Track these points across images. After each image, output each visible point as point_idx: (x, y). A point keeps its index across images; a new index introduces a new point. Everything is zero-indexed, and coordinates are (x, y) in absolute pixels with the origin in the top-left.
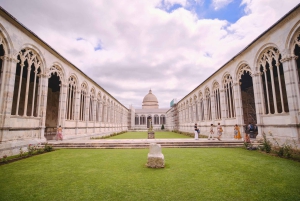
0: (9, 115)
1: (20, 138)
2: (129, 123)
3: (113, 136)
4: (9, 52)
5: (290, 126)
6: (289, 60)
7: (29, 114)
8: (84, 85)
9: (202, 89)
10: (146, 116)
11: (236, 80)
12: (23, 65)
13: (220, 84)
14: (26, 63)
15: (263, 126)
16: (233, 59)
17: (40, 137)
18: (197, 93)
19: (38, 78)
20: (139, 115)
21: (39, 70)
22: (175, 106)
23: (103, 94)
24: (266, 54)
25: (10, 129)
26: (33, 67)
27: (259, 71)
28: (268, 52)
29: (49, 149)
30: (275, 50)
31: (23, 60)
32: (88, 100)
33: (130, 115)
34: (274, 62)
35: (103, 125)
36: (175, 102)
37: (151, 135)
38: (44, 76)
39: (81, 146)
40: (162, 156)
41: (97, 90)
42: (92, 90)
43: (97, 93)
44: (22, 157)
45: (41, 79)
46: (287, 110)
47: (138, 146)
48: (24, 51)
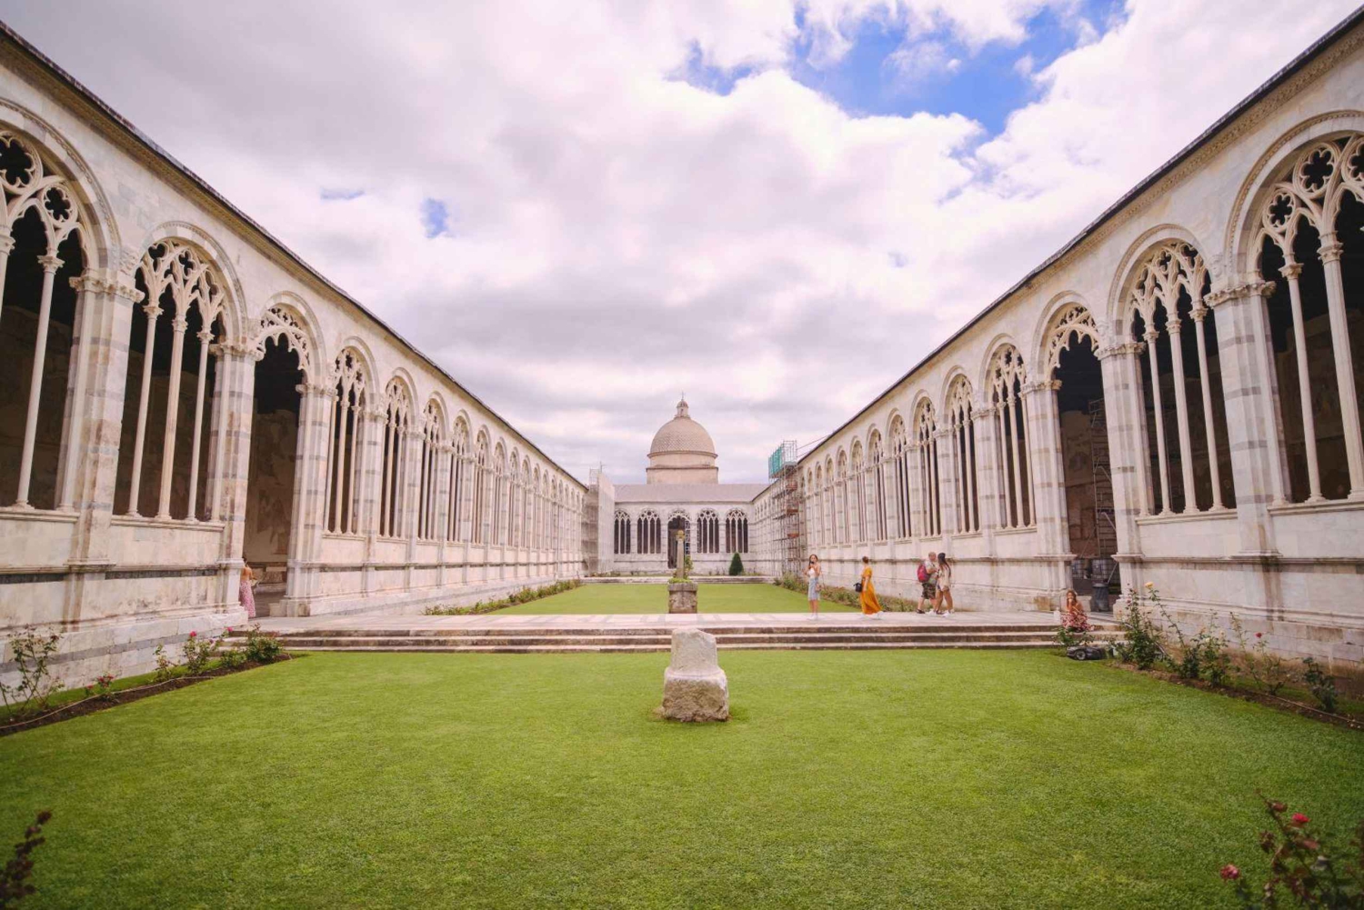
0: (104, 515)
1: (145, 609)
2: (590, 545)
3: (519, 600)
4: (103, 260)
5: (1239, 562)
6: (1238, 296)
7: (179, 511)
8: (399, 386)
9: (904, 404)
10: (665, 514)
11: (1038, 370)
12: (155, 311)
13: (976, 383)
14: (167, 300)
15: (1138, 562)
16: (1028, 282)
17: (221, 605)
18: (880, 420)
19: (212, 359)
20: (634, 513)
21: (218, 328)
22: (788, 472)
23: (477, 422)
24: (1154, 269)
25: (109, 573)
26: (194, 316)
27: (1127, 338)
28: (1165, 261)
29: (264, 653)
30: (1190, 253)
31: (157, 290)
32: (413, 449)
33: (592, 510)
34: (1184, 302)
35: (476, 555)
36: (791, 458)
37: (684, 596)
38: (238, 354)
39: (392, 642)
40: (718, 677)
41: (454, 406)
42: (434, 406)
43: (452, 420)
44: (167, 681)
45: (227, 366)
46: (1229, 500)
47: (626, 641)
48: (157, 252)
